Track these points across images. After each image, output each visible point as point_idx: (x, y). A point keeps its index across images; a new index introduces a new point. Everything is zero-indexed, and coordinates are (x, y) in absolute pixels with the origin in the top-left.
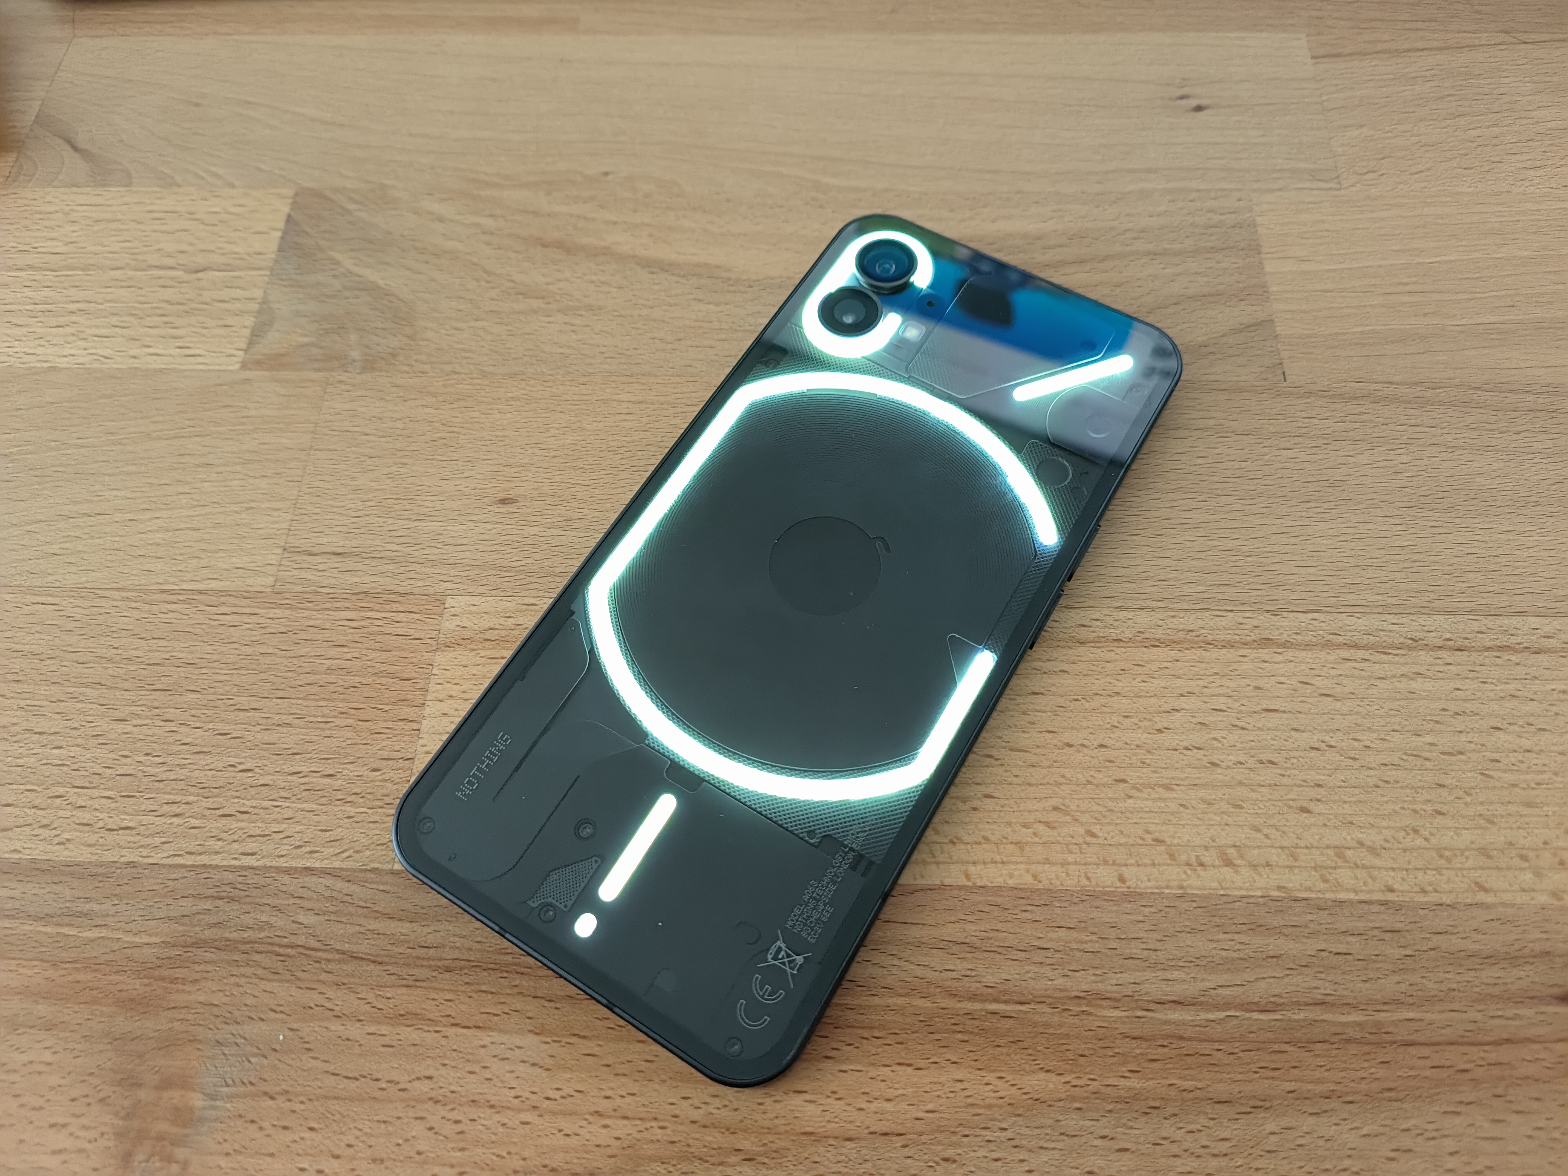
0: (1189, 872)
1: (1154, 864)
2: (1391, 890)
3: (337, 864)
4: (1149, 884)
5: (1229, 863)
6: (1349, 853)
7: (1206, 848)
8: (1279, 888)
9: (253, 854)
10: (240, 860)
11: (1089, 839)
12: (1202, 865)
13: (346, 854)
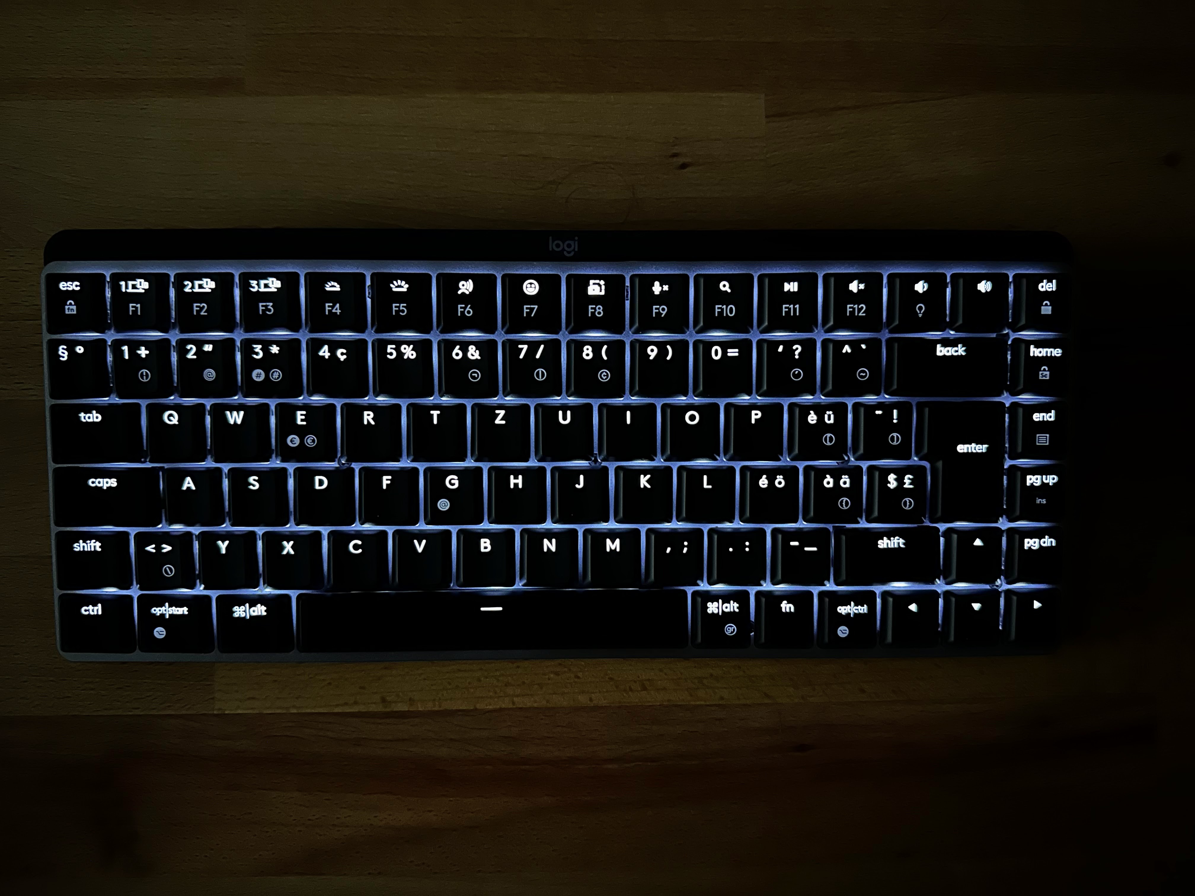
0: (625, 694)
1: (607, 692)
2: (722, 698)
3: (184, 712)
4: (605, 701)
5: (644, 689)
6: (705, 681)
7: (635, 682)
8: (669, 701)
9: (138, 708)
10: (132, 711)
11: (576, 680)
12: (631, 690)
13: (187, 707)
